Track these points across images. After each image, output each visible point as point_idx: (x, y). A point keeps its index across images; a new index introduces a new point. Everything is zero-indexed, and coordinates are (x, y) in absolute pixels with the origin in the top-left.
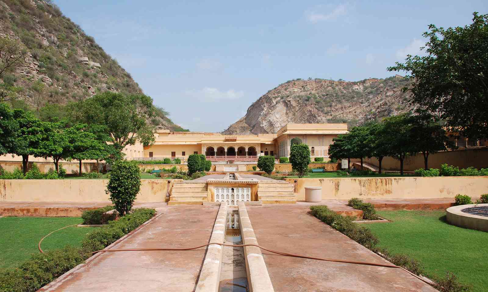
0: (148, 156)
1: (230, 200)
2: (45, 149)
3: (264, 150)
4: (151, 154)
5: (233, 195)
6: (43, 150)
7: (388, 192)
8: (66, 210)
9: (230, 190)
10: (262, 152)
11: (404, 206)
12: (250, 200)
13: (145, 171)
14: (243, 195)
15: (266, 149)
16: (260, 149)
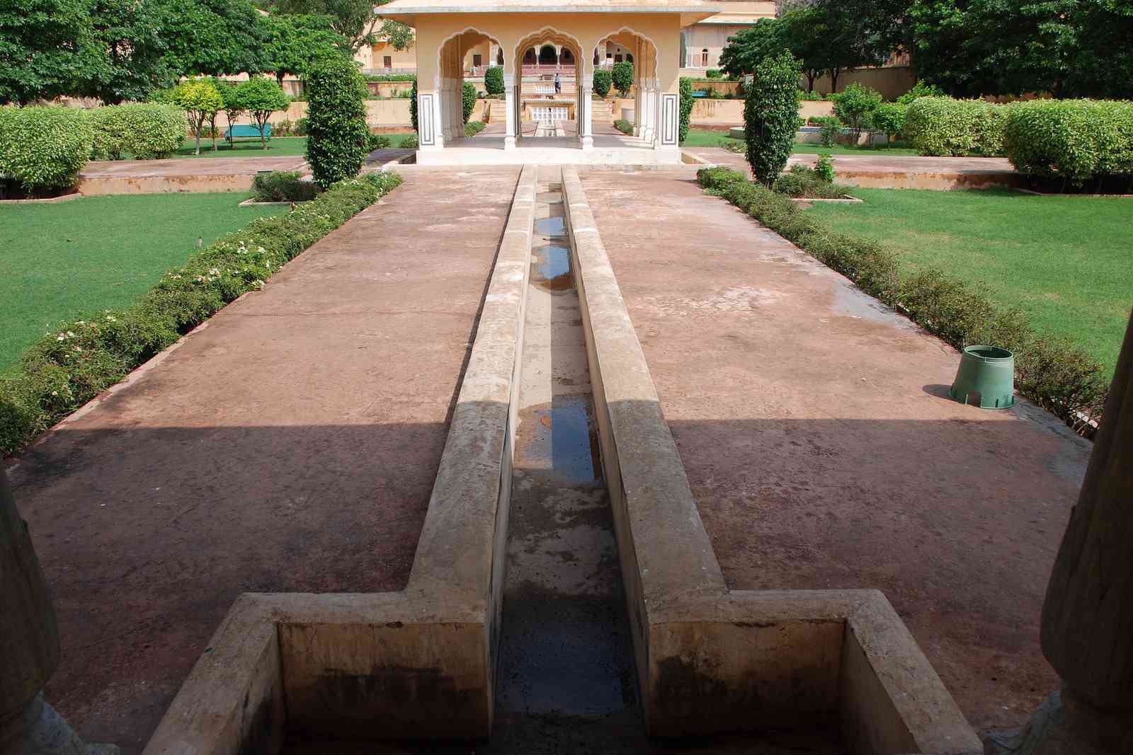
0: (382, 65)
1: (547, 120)
2: (285, 61)
3: (614, 53)
4: (387, 61)
5: (550, 115)
6: (282, 63)
7: (711, 115)
8: (393, 129)
9: (548, 110)
10: (609, 56)
11: (713, 127)
12: (566, 119)
13: (398, 94)
14: (560, 115)
15: (619, 50)
16: (605, 50)
